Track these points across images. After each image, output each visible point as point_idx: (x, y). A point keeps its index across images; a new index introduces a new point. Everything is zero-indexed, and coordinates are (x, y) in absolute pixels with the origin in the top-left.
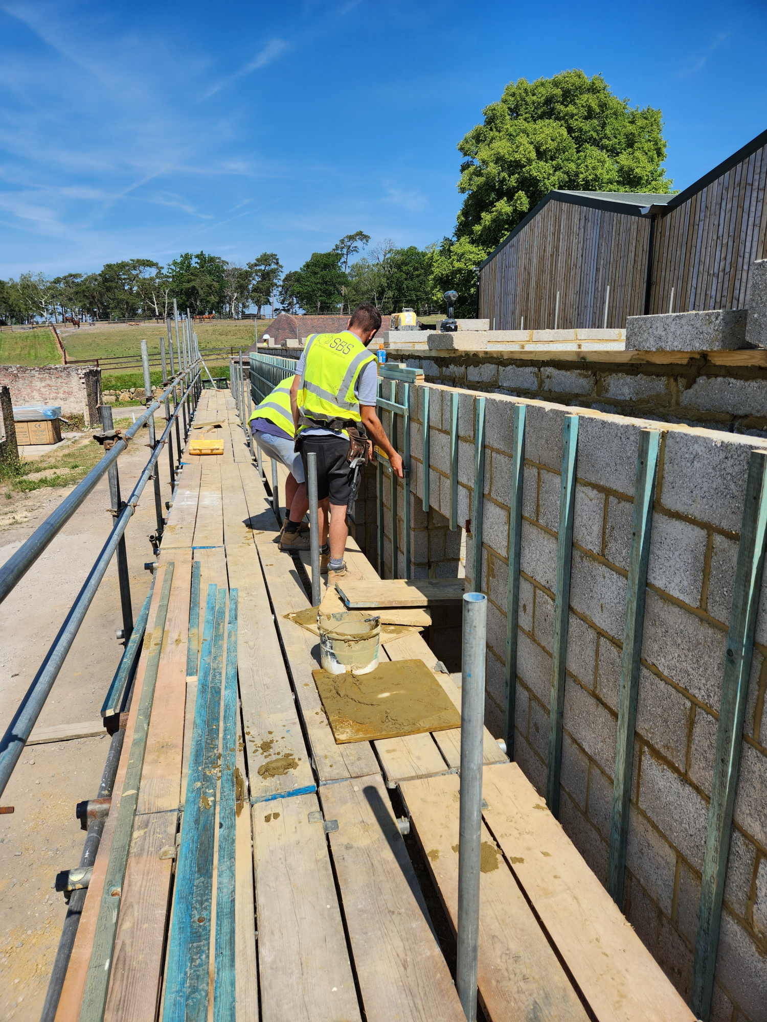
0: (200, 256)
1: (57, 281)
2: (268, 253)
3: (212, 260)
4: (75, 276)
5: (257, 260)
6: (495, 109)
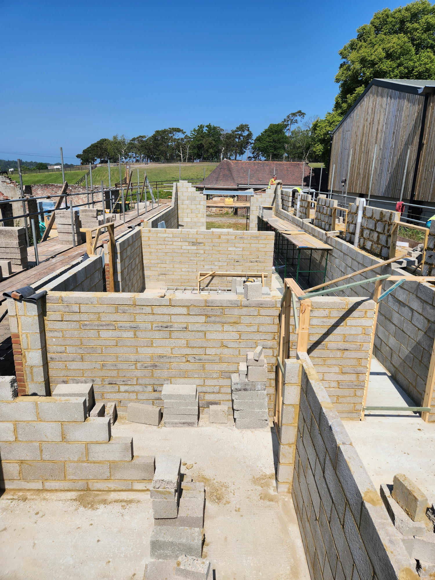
0: (209, 126)
1: (134, 140)
2: (244, 124)
3: (215, 128)
4: (142, 137)
5: (237, 128)
6: (364, 29)
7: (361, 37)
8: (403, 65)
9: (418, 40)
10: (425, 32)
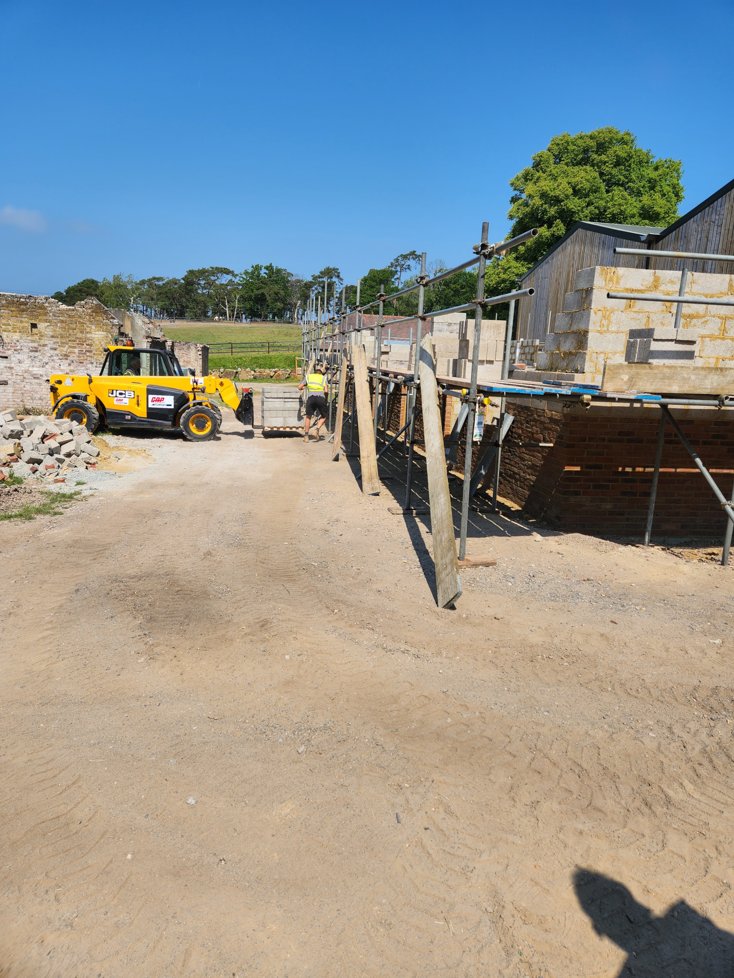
0: (269, 268)
1: (143, 282)
2: (331, 267)
3: (279, 271)
4: (158, 279)
5: (321, 273)
6: (541, 156)
7: (537, 165)
8: (593, 204)
9: (608, 175)
10: (615, 166)
